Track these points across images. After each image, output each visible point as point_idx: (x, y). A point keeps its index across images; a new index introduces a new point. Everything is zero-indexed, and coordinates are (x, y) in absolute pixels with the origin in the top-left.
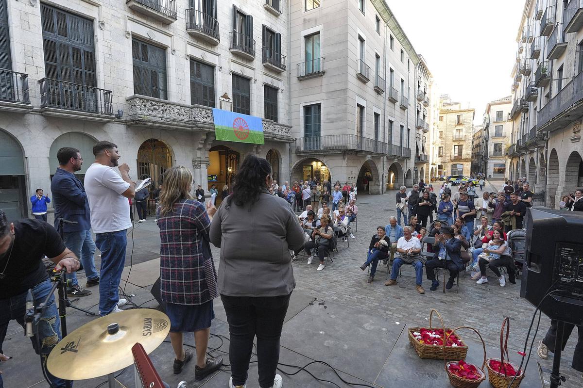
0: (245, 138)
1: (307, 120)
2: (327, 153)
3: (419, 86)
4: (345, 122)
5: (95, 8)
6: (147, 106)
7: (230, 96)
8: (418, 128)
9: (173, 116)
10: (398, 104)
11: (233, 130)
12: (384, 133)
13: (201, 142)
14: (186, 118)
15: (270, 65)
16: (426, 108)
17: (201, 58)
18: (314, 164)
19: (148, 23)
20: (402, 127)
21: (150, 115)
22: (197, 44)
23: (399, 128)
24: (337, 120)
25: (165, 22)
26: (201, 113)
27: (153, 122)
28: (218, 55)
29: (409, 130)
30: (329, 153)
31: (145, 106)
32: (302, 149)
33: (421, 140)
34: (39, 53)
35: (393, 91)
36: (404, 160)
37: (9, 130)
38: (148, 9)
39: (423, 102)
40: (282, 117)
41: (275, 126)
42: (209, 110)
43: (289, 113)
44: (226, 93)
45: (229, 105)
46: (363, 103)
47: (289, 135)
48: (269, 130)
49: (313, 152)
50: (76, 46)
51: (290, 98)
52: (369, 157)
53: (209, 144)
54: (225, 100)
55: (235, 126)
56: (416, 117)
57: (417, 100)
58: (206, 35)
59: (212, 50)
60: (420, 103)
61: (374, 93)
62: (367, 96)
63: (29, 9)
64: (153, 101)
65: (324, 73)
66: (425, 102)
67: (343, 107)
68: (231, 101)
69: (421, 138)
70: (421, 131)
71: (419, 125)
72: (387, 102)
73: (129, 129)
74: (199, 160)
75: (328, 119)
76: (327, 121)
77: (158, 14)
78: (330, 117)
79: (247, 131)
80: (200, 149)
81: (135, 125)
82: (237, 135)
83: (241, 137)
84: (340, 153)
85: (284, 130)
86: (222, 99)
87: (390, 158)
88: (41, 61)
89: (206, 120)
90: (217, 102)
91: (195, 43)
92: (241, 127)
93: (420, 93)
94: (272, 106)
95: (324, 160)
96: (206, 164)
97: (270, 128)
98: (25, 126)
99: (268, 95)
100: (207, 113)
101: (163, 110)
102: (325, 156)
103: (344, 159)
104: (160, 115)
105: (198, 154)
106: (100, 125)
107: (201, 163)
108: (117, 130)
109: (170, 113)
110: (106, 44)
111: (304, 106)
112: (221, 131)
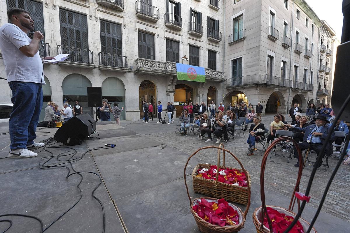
0: (194, 79)
1: (234, 68)
2: (246, 87)
3: (322, 42)
4: (258, 67)
5: (122, 19)
6: (143, 63)
7: (188, 57)
8: (321, 71)
9: (156, 68)
10: (302, 55)
11: (187, 74)
12: (290, 74)
13: (170, 81)
14: (162, 69)
15: (212, 38)
16: (328, 58)
17: (172, 38)
18: (239, 95)
19: (146, 23)
20: (306, 70)
21: (145, 68)
23: (303, 71)
24: (252, 66)
25: (153, 22)
26: (170, 66)
27: (146, 71)
28: (181, 36)
29: (312, 72)
30: (248, 86)
31: (142, 63)
32: (230, 85)
33: (323, 80)
34: (99, 42)
35: (299, 46)
36: (307, 93)
37: (86, 76)
38: (145, 16)
39: (325, 53)
40: (219, 68)
41: (213, 72)
42: (174, 64)
43: (223, 65)
44: (185, 56)
45: (187, 62)
46: (272, 54)
47: (222, 78)
48: (209, 75)
49: (236, 87)
50: (114, 38)
51: (224, 57)
52: (277, 89)
53: (175, 82)
54: (184, 59)
55: (189, 72)
56: (319, 64)
57: (320, 52)
58: (175, 25)
59: (178, 33)
60: (323, 54)
61: (282, 48)
62: (276, 50)
63: (95, 23)
64: (146, 61)
65: (245, 38)
66: (327, 53)
67: (257, 57)
68: (188, 60)
69: (323, 78)
70: (323, 74)
71: (322, 69)
72: (293, 53)
73: (136, 75)
74: (170, 91)
75: (247, 66)
76: (246, 67)
77: (150, 18)
78: (248, 64)
79: (196, 75)
80: (170, 85)
81: (138, 73)
82: (189, 77)
83: (192, 78)
84: (254, 86)
85: (219, 75)
86: (183, 59)
87: (295, 90)
88: (99, 45)
89: (173, 70)
90: (181, 61)
91: (169, 31)
92: (192, 73)
93: (323, 47)
94: (213, 62)
95: (244, 91)
96: (173, 93)
97: (210, 73)
98: (92, 74)
99: (210, 55)
100: (173, 66)
101: (151, 65)
102: (244, 89)
103: (257, 90)
104: (149, 68)
105: (169, 88)
106: (123, 73)
107: (170, 93)
108: (130, 76)
109: (154, 67)
110: (126, 35)
111: (232, 60)
112: (180, 75)
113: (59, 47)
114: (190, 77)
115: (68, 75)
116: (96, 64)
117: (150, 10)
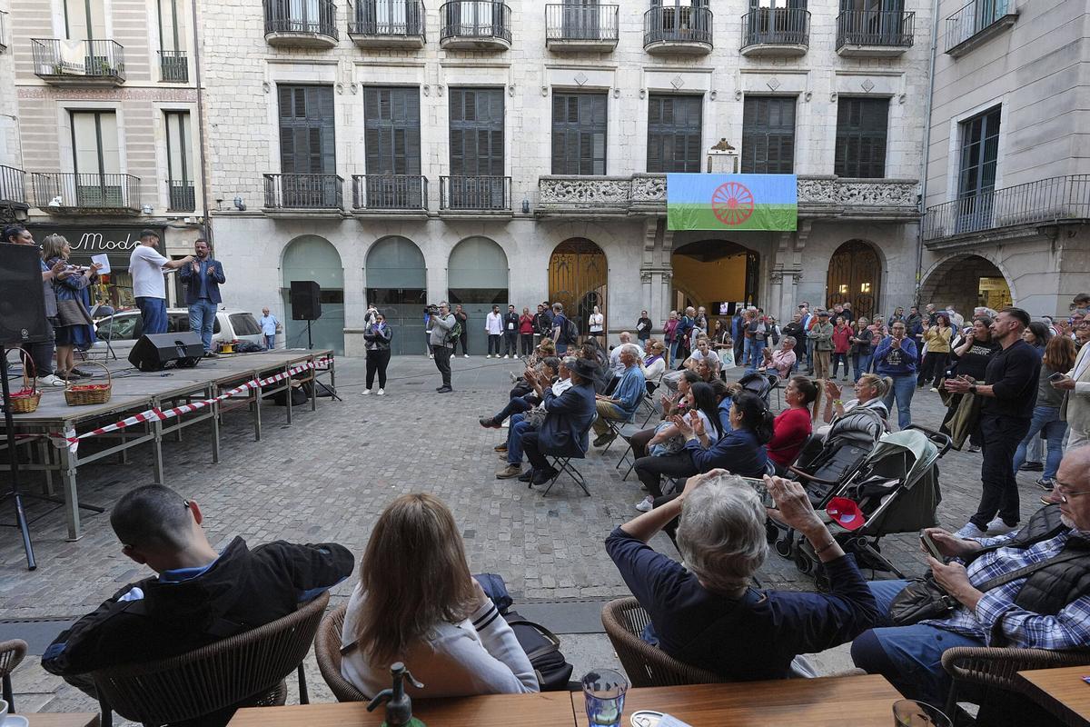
0: (740, 221)
2: (999, 238)
5: (505, 71)
6: (556, 189)
7: (737, 142)
9: (596, 198)
11: (711, 208)
13: (649, 236)
14: (620, 199)
15: (855, 48)
17: (671, 87)
19: (578, 63)
21: (559, 202)
22: (665, 66)
24: (1040, 141)
25: (605, 52)
26: (644, 187)
27: (561, 212)
28: (710, 71)
31: (553, 190)
32: (949, 232)
34: (444, 149)
37: (413, 240)
40: (898, 161)
41: (858, 186)
42: (659, 178)
43: (925, 147)
44: (724, 140)
45: (732, 160)
47: (907, 203)
48: (821, 199)
50: (483, 128)
51: (929, 110)
53: (668, 239)
54: (720, 152)
55: (717, 200)
58: (677, 44)
59: (698, 65)
63: (437, 101)
64: (565, 180)
65: (1016, 17)
67: (1065, 98)
68: (738, 150)
73: (540, 226)
74: (649, 268)
75: (1017, 143)
76: (1015, 149)
77: (598, 43)
78: (1026, 134)
79: (749, 207)
80: (649, 249)
81: (542, 218)
82: (719, 217)
83: (729, 220)
84: (1034, 233)
85: (885, 193)
86: (714, 152)
88: (445, 157)
89: (654, 197)
90: (704, 160)
91: (661, 66)
92: (733, 202)
95: (997, 258)
96: (663, 274)
97: (828, 193)
98: (426, 234)
100: (656, 185)
101: (580, 192)
102: (1000, 246)
103: (1054, 250)
104: (575, 200)
105: (649, 257)
106: (503, 224)
107: (651, 274)
108: (523, 230)
109: (592, 195)
110: (516, 114)
111: (962, 123)
112: (681, 214)
113: (359, 178)
114: (722, 218)
115: (374, 240)
116: (434, 207)
117: (595, 17)
